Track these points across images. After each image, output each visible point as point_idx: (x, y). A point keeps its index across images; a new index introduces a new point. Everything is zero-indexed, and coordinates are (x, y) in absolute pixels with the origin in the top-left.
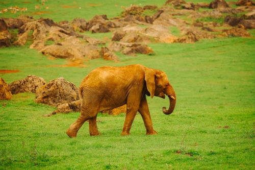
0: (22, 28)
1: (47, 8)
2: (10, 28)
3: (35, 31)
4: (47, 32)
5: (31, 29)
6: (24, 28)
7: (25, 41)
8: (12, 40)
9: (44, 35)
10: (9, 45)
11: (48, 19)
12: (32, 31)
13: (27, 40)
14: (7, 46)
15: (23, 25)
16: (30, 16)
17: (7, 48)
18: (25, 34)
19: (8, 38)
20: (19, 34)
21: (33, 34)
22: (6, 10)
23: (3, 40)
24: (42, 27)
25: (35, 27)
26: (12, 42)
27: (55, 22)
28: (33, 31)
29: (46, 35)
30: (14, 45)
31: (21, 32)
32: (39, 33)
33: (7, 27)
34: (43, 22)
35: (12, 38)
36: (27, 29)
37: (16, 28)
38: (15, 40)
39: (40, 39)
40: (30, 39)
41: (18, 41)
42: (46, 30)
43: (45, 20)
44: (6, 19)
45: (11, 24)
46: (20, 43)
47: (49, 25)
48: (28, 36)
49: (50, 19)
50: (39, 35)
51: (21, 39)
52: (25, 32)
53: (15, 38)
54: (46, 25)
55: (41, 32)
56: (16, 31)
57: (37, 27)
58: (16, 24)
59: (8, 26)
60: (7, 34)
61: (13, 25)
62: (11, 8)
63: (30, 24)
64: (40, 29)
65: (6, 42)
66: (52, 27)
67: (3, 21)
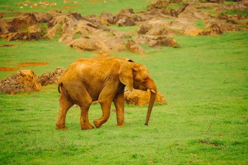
0: (51, 22)
1: (75, 2)
2: (40, 22)
3: (64, 25)
4: (75, 25)
5: (60, 23)
6: (53, 22)
7: (54, 35)
8: (42, 34)
9: (73, 29)
10: (39, 38)
11: (76, 13)
12: (60, 24)
13: (56, 34)
14: (37, 40)
15: (52, 19)
16: (59, 11)
17: (37, 41)
18: (54, 28)
19: (38, 32)
20: (48, 28)
21: (62, 28)
22: (36, 5)
23: (33, 33)
24: (71, 21)
25: (64, 21)
26: (42, 36)
27: (83, 16)
28: (62, 25)
29: (75, 29)
30: (43, 38)
31: (51, 25)
32: (67, 27)
33: (37, 21)
34: (71, 16)
35: (42, 32)
36: (56, 23)
37: (45, 22)
38: (45, 34)
39: (68, 33)
40: (59, 33)
41: (47, 34)
42: (74, 24)
43: (73, 14)
44: (36, 13)
45: (41, 19)
46: (50, 36)
47: (77, 19)
48: (57, 30)
49: (78, 13)
50: (67, 29)
51: (51, 33)
52: (54, 26)
53: (44, 31)
54: (74, 19)
55: (70, 26)
56: (46, 25)
57: (66, 20)
58: (46, 18)
59: (38, 20)
60: (37, 27)
61: (43, 19)
62: (41, 3)
63: (59, 18)
64: (69, 22)
65: (36, 36)
66: (80, 21)
67: (33, 15)
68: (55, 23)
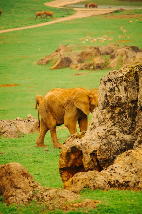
0: (113, 54)
1: (128, 37)
2: (103, 54)
3: (125, 57)
4: (134, 57)
5: (121, 55)
7: (116, 65)
8: (106, 64)
9: (132, 60)
11: (134, 46)
12: (121, 56)
13: (118, 64)
14: (102, 69)
15: (113, 52)
17: (102, 71)
18: (116, 59)
19: (102, 63)
20: (111, 59)
21: (123, 59)
22: (95, 40)
23: (99, 64)
25: (124, 53)
26: (106, 66)
27: (140, 48)
28: (123, 56)
29: (134, 60)
30: (107, 68)
31: (113, 57)
32: (127, 58)
33: (101, 54)
34: (131, 49)
35: (106, 63)
36: (118, 55)
37: (108, 54)
38: (108, 64)
39: (128, 63)
40: (120, 63)
41: (110, 65)
42: (133, 55)
43: (132, 47)
44: (100, 47)
45: (104, 51)
46: (112, 66)
47: (135, 51)
48: (119, 61)
49: (136, 46)
50: (127, 60)
51: (113, 63)
52: (115, 57)
53: (108, 62)
54: (133, 51)
55: (129, 58)
56: (108, 57)
57: (126, 53)
58: (108, 51)
59: (102, 52)
60: (102, 59)
61: (106, 51)
62: (99, 38)
63: (120, 51)
64: (129, 54)
65: (101, 66)
66: (138, 53)
67: (98, 48)
68: (116, 55)
